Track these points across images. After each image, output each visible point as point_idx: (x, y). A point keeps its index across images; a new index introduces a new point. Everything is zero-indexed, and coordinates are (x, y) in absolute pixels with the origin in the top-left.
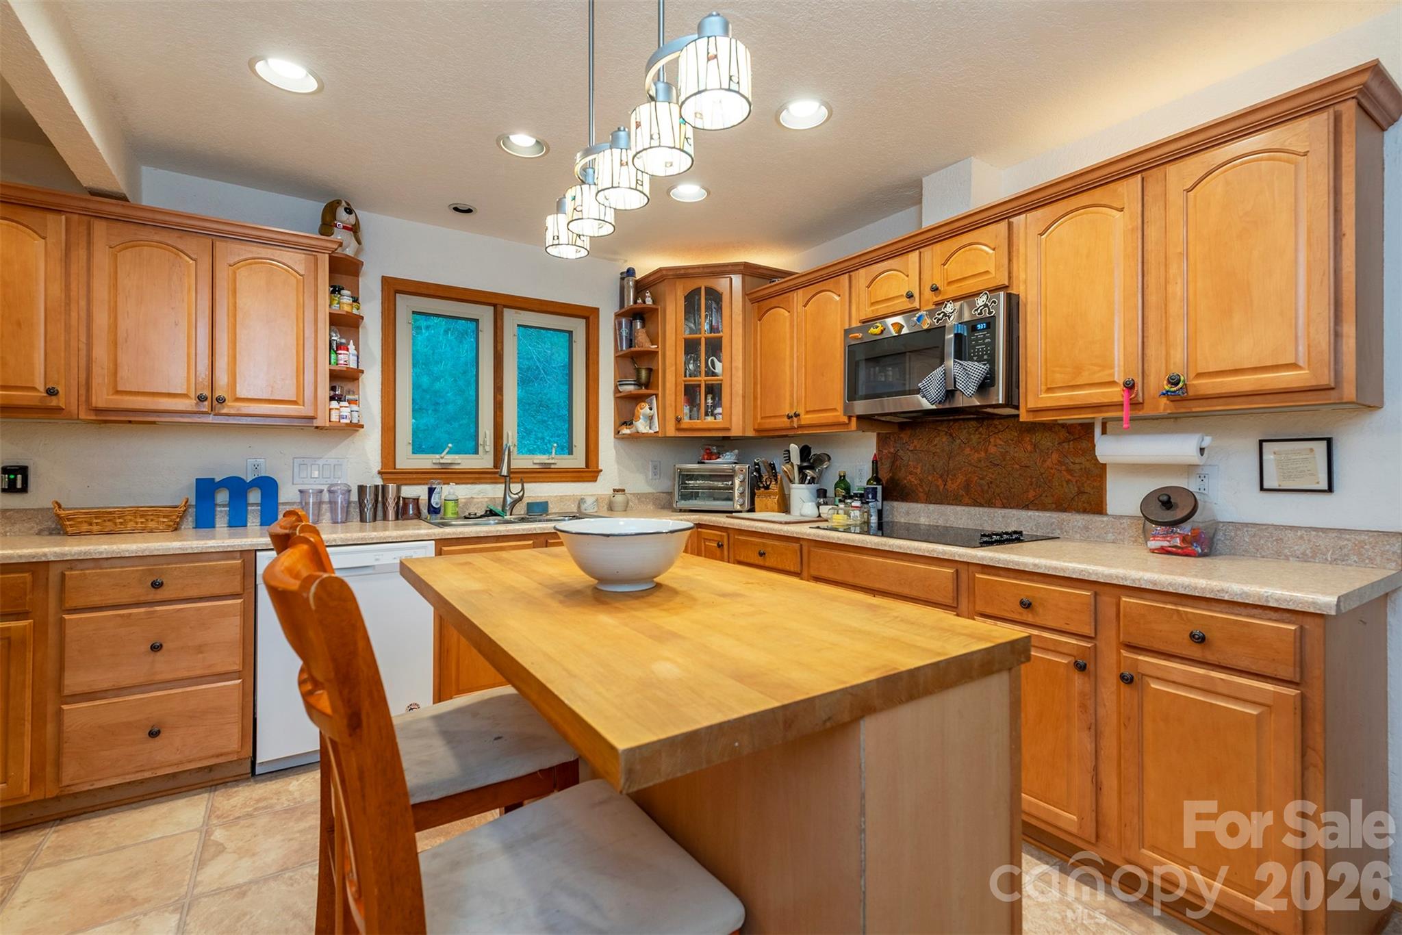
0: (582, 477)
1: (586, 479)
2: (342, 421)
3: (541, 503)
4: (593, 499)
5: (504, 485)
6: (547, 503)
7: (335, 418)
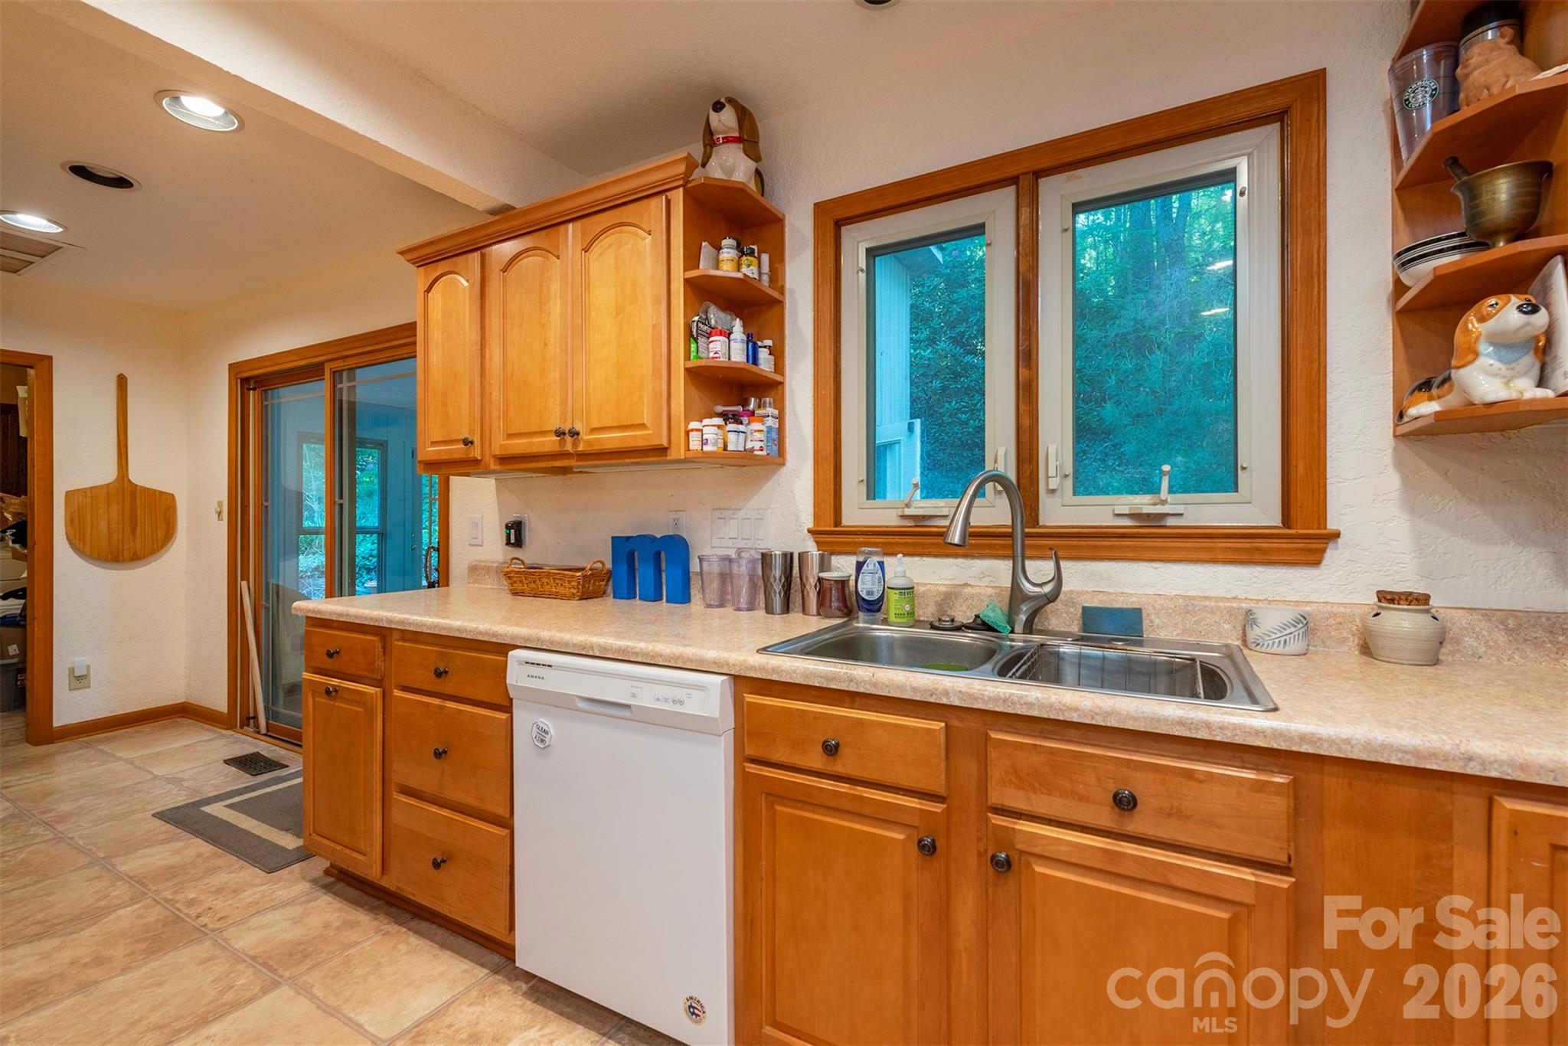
0: (1263, 551)
1: (1274, 558)
2: (706, 448)
3: (1121, 611)
4: (1287, 615)
5: (1010, 563)
6: (1138, 612)
7: (695, 444)
